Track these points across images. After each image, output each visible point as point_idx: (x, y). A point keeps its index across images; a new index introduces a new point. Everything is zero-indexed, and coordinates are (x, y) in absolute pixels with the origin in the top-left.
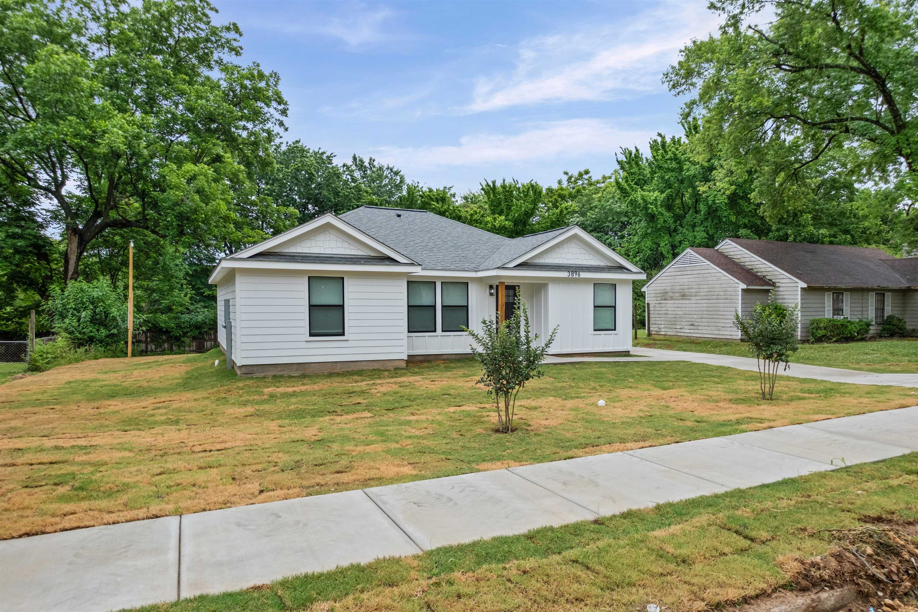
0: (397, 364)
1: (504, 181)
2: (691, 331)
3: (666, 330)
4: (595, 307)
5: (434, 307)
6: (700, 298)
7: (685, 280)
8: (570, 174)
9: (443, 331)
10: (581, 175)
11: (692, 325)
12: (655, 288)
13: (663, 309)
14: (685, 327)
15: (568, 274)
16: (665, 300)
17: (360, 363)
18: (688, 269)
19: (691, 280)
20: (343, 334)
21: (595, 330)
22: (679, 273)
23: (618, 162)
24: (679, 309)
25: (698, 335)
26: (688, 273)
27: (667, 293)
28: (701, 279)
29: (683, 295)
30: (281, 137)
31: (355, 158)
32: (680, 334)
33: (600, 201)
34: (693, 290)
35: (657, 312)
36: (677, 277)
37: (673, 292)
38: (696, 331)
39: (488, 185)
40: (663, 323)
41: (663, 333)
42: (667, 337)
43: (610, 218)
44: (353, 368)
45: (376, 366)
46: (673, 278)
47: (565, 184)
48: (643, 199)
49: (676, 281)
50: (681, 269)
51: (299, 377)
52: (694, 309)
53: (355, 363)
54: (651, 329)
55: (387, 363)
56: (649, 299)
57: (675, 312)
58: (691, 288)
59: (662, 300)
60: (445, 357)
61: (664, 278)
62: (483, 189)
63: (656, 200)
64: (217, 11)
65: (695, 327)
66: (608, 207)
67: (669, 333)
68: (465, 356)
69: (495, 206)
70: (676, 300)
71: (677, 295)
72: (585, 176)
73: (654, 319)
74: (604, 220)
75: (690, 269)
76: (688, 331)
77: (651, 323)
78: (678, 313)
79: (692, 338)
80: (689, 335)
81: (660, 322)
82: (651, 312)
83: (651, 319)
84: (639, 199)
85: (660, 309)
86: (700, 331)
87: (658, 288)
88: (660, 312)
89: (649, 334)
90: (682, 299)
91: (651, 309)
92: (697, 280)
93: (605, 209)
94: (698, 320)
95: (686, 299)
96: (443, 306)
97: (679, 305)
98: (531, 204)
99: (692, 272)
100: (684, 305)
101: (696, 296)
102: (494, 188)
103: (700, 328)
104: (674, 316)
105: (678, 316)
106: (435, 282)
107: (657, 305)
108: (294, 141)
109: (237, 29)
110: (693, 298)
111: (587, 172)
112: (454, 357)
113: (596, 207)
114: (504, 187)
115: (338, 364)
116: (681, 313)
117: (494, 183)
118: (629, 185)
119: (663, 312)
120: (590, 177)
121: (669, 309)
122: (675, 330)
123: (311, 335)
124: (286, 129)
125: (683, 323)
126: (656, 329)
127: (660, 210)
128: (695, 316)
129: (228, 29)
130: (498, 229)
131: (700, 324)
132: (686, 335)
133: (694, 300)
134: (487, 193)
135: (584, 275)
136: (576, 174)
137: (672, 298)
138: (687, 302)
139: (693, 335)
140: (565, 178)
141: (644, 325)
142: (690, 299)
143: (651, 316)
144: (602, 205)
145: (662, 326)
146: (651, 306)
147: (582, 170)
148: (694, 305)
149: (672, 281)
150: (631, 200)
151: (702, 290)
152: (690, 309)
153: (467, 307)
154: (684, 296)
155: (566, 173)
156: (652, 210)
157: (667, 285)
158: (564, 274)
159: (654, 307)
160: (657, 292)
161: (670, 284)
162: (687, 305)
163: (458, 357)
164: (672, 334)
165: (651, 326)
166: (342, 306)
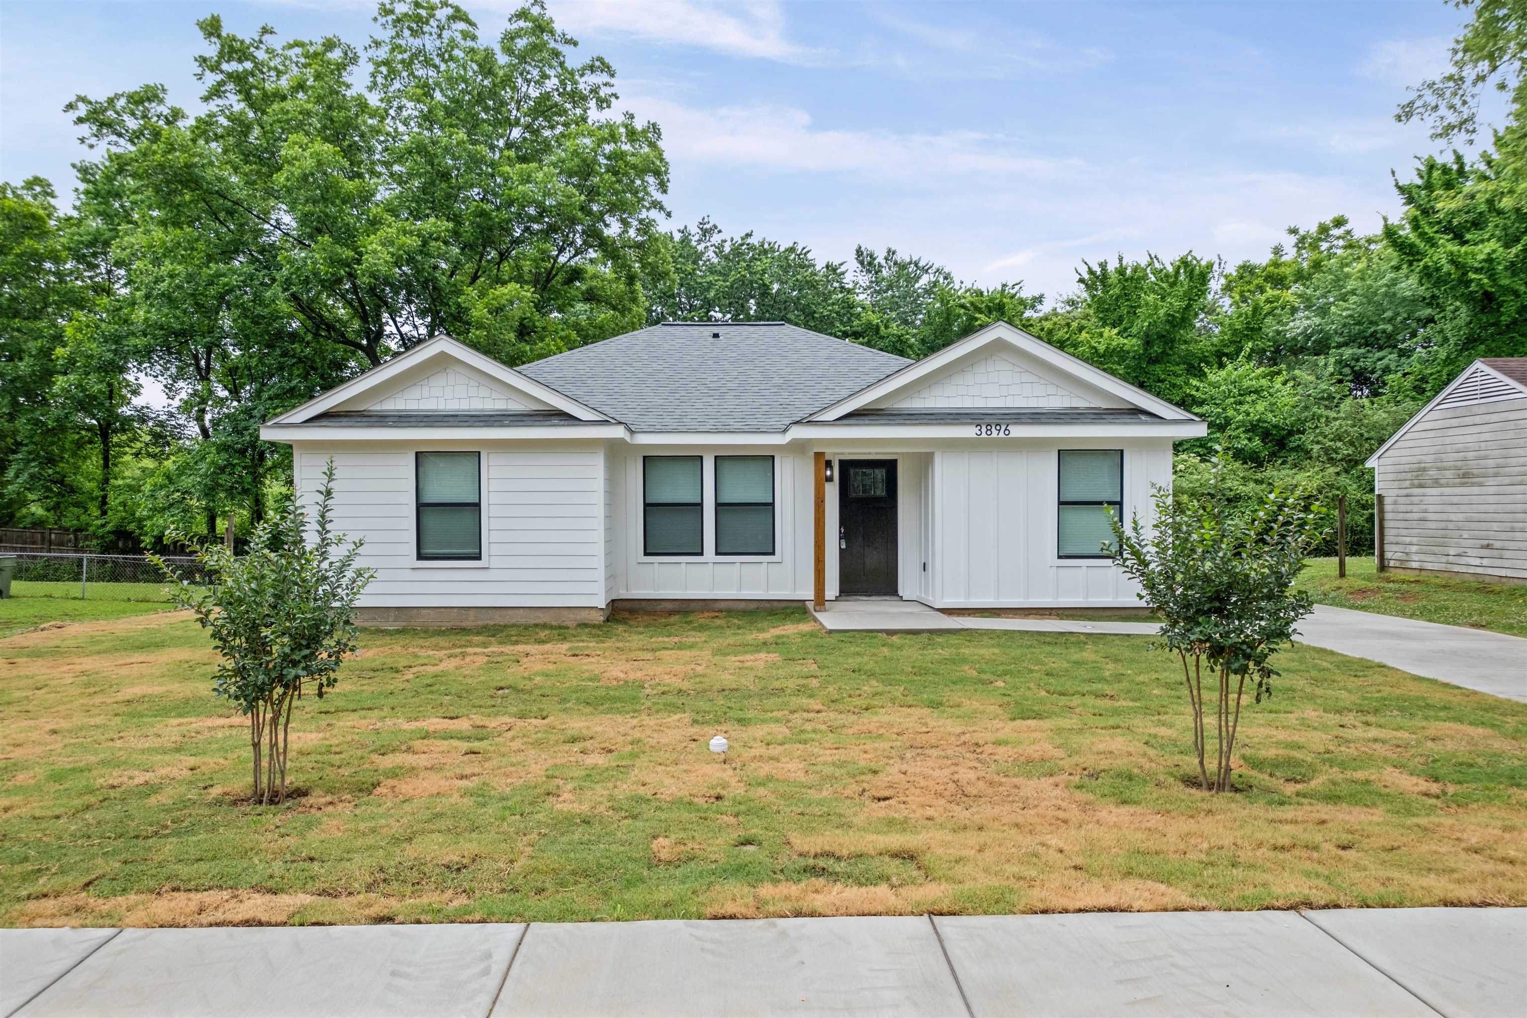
0: (584, 616)
1: (1121, 259)
2: (1485, 562)
3: (1423, 557)
4: (1060, 503)
5: (701, 505)
6: (1507, 480)
7: (1469, 439)
8: (1302, 232)
9: (717, 553)
10: (1323, 230)
11: (1488, 546)
12: (1397, 460)
13: (1415, 508)
14: (1470, 552)
15: (977, 430)
16: (1421, 486)
17: (510, 612)
18: (1476, 410)
19: (1484, 437)
20: (478, 557)
21: (1060, 557)
22: (1454, 422)
23: (1401, 189)
24: (1454, 508)
25: (1503, 573)
26: (1477, 419)
27: (1424, 470)
28: (1511, 434)
29: (1465, 475)
30: (720, 232)
31: (859, 252)
32: (1456, 569)
33: (1362, 279)
34: (1490, 463)
35: (1401, 516)
36: (1451, 432)
37: (1439, 469)
38: (1498, 562)
39: (1091, 272)
40: (1415, 540)
41: (1415, 565)
42: (1423, 576)
43: (1389, 314)
44: (498, 619)
45: (543, 618)
46: (1439, 433)
47: (1290, 254)
48: (1452, 262)
49: (1448, 440)
50: (1458, 413)
51: (398, 632)
52: (1491, 508)
53: (504, 612)
54: (1388, 555)
55: (565, 612)
56: (1382, 485)
57: (1444, 516)
58: (1485, 458)
59: (1413, 486)
60: (722, 605)
61: (1417, 435)
62: (1081, 281)
63: (1489, 260)
64: (575, 44)
65: (1495, 553)
66: (1383, 290)
67: (1429, 566)
68: (767, 605)
69: (1107, 310)
70: (1448, 486)
71: (1449, 474)
72: (1336, 232)
73: (1393, 532)
74: (1374, 318)
75: (1483, 409)
76: (1477, 562)
77: (1387, 539)
78: (1452, 517)
79: (1487, 579)
80: (1479, 570)
81: (1408, 540)
82: (1388, 516)
83: (1387, 532)
84: (1444, 261)
85: (1409, 508)
86: (1507, 563)
87: (1403, 460)
88: (1408, 516)
89: (1383, 567)
90: (1462, 485)
91: (1387, 508)
92: (1500, 435)
93: (1375, 294)
94: (1503, 536)
95: (1473, 485)
96: (718, 505)
97: (1455, 500)
98: (1182, 300)
99: (1487, 418)
100: (1465, 499)
101: (1496, 475)
102: (1104, 277)
103: (1507, 554)
104: (1442, 525)
105: (1451, 526)
106: (701, 457)
107: (1402, 500)
108: (743, 235)
109: (606, 68)
110: (1491, 481)
111: (1339, 222)
112: (742, 605)
113: (1353, 292)
114: (1121, 271)
115: (471, 612)
116: (1460, 517)
117: (1103, 266)
118: (1422, 235)
119: (1416, 516)
120: (1348, 232)
121: (1431, 508)
122: (1444, 559)
123: (420, 557)
124: (669, 215)
125: (1464, 543)
126: (1398, 556)
127: (1505, 282)
128: (1495, 526)
129: (592, 69)
130: (1103, 356)
131: (1507, 544)
132: (1472, 570)
133: (1491, 486)
134: (1090, 287)
135: (1018, 431)
136: (1313, 229)
137: (1436, 483)
138: (1476, 490)
139: (1490, 571)
140: (1289, 243)
141: (1372, 546)
142: (1480, 485)
143: (1387, 524)
144: (1370, 287)
145: (1414, 549)
146: (1387, 501)
147: (1327, 219)
148: (1492, 499)
149: (1438, 441)
150: (1426, 267)
151: (1513, 461)
152: (1483, 508)
153: (772, 504)
154: (1466, 477)
155: (1293, 231)
156: (1481, 286)
157: (1425, 450)
158: (969, 432)
159: (1395, 503)
160: (1401, 468)
161: (1432, 450)
162: (1475, 499)
163: (753, 606)
164: (1436, 567)
165: (1387, 548)
166: (478, 505)
